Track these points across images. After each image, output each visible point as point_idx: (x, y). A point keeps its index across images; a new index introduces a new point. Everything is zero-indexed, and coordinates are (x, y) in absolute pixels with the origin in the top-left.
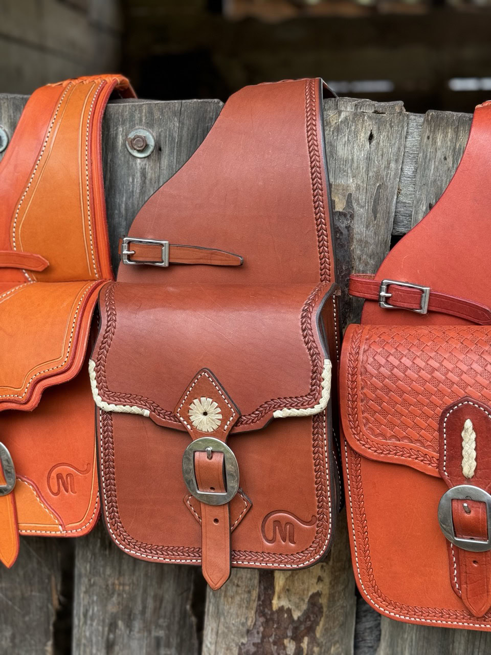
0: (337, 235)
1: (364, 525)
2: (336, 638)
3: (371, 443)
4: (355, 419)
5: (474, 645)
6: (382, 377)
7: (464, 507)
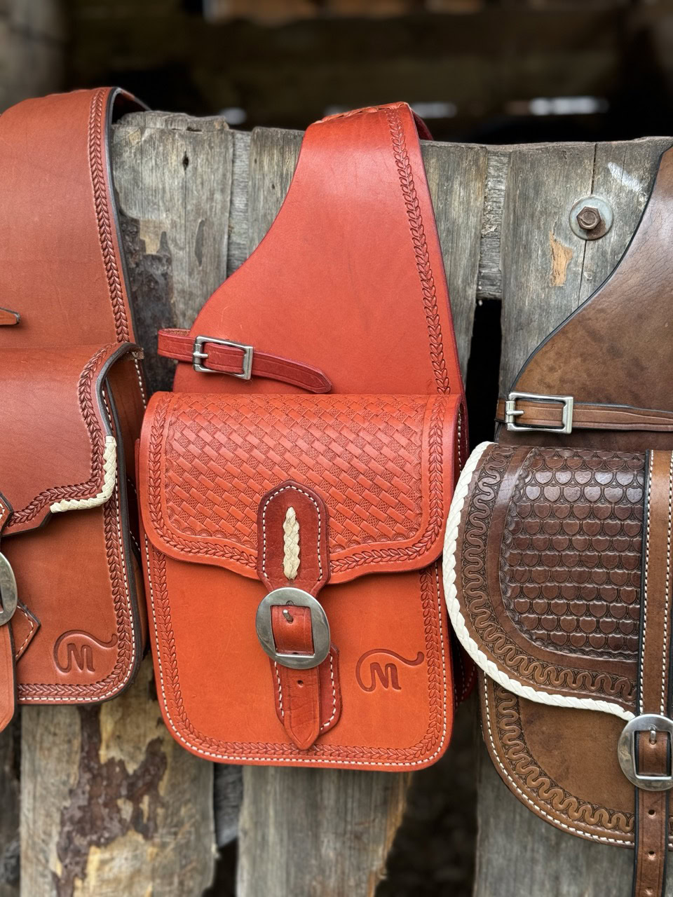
0: (150, 285)
1: (171, 645)
2: (187, 796)
3: (177, 539)
4: (158, 510)
5: (346, 793)
6: (190, 457)
7: (284, 614)
